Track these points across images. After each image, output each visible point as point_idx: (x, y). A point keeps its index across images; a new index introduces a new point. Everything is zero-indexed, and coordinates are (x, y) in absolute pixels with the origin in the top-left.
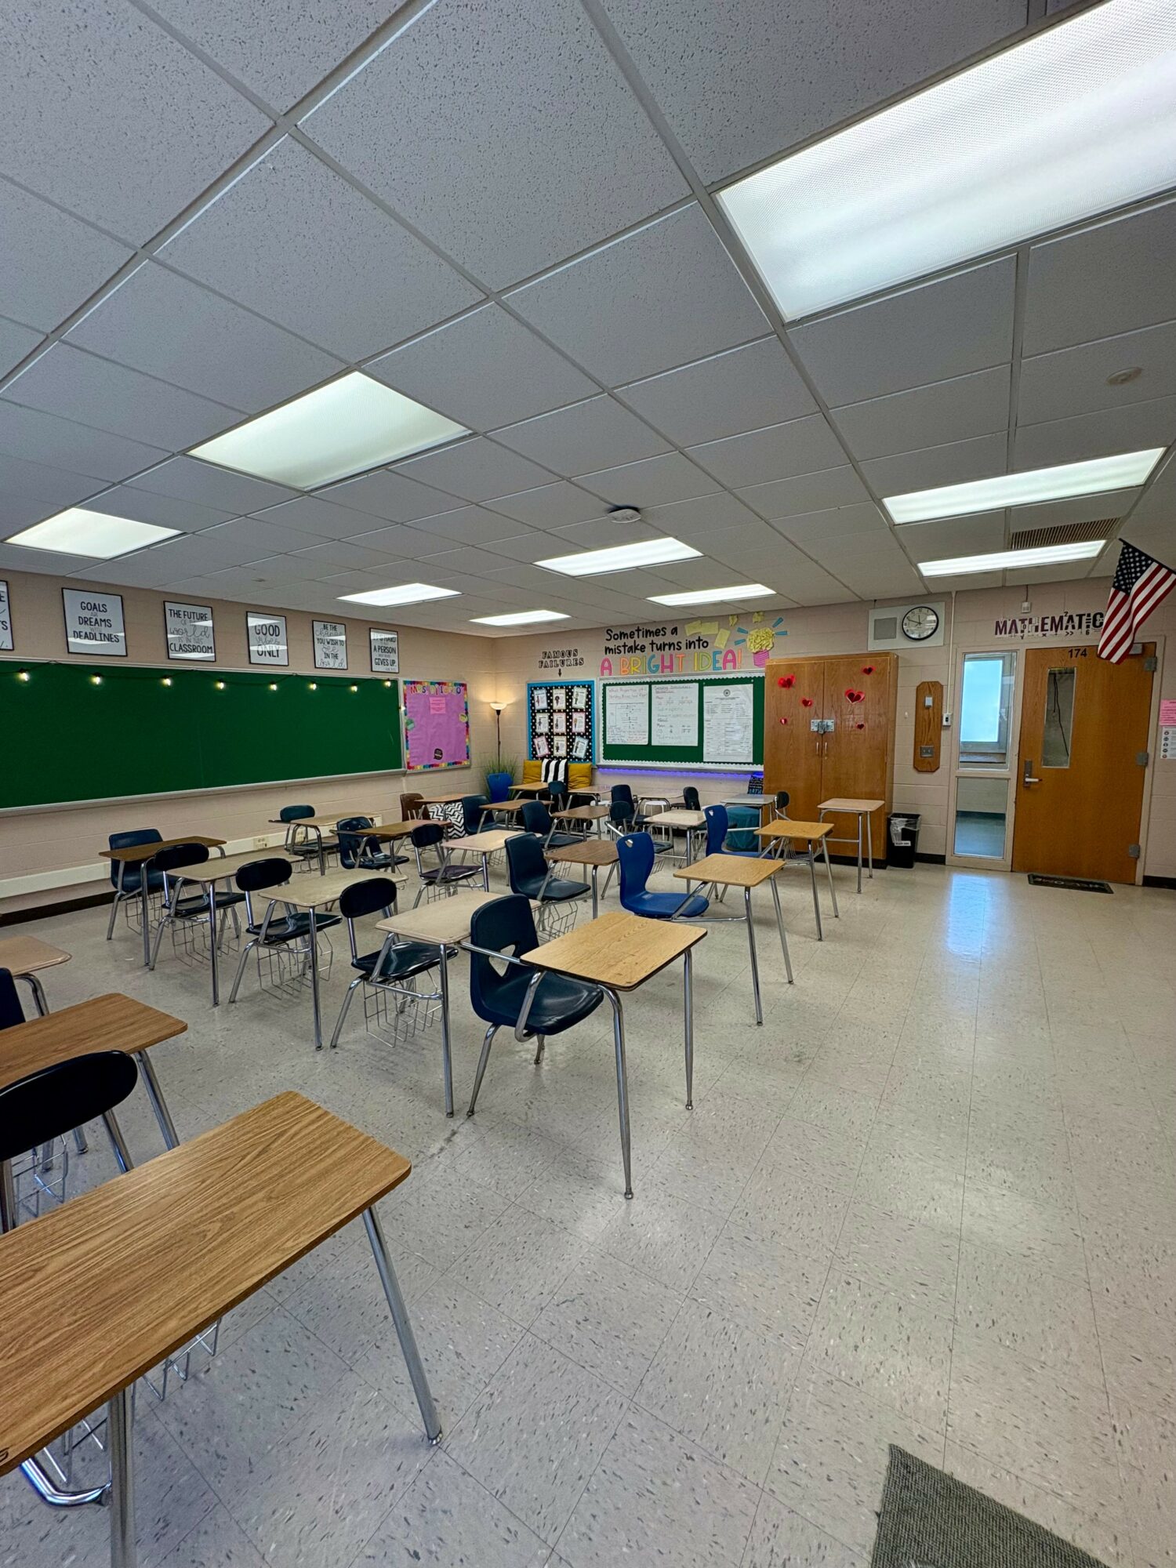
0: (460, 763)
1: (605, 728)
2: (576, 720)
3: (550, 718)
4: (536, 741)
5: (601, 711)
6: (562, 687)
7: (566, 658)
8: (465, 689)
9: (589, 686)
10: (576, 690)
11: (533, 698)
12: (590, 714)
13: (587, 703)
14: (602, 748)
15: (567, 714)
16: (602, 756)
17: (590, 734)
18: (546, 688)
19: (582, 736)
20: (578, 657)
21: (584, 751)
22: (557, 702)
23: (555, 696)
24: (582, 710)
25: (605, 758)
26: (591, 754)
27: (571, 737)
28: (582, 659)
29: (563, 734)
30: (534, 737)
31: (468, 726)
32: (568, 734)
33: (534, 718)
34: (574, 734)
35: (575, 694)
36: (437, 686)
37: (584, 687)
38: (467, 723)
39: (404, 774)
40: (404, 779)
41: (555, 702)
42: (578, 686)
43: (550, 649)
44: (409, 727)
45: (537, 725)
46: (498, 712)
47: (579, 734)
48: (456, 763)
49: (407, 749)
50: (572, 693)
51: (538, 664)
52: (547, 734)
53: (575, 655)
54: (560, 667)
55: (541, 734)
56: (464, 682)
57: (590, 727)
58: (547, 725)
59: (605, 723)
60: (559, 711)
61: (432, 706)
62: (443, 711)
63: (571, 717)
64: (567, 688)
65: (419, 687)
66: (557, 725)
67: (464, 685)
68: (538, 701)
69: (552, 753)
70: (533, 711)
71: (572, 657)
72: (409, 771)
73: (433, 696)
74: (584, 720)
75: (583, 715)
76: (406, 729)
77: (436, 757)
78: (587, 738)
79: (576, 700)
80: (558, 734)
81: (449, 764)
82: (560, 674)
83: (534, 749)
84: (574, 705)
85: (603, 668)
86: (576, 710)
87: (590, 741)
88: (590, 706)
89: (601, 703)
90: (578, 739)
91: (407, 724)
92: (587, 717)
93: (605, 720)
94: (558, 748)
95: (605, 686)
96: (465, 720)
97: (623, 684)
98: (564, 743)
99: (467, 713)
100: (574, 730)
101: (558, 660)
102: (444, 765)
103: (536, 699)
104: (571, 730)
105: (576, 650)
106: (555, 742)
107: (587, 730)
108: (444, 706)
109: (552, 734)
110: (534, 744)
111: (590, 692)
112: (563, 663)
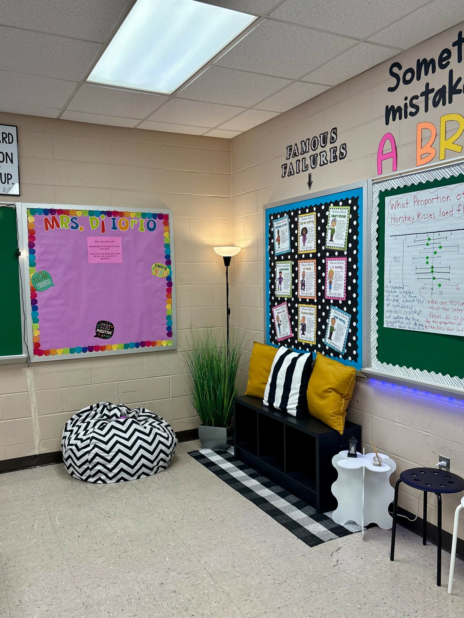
0: (153, 344)
1: (381, 290)
2: (332, 273)
3: (294, 271)
4: (275, 311)
5: (375, 252)
6: (311, 211)
7: (320, 149)
8: (166, 223)
9: (356, 201)
10: (332, 211)
11: (272, 233)
12: (355, 260)
13: (350, 238)
14: (374, 336)
15: (318, 263)
16: (374, 352)
17: (355, 303)
18: (289, 213)
19: (341, 307)
20: (338, 144)
21: (343, 338)
22: (304, 240)
23: (301, 227)
24: (341, 254)
25: (382, 358)
26: (355, 346)
27: (324, 306)
28: (344, 146)
29: (311, 302)
30: (273, 306)
31: (170, 284)
32: (319, 302)
33: (272, 270)
34: (328, 301)
35: (331, 219)
36: (103, 217)
37: (345, 203)
38: (169, 278)
39: (27, 362)
40: (29, 372)
41: (301, 238)
42: (336, 204)
43: (296, 139)
44: (40, 285)
45: (277, 282)
46: (227, 260)
47: (336, 303)
48: (143, 344)
49: (35, 321)
50: (326, 218)
51: (281, 171)
52: (289, 300)
53: (333, 140)
54: (310, 170)
55: (282, 300)
56: (164, 212)
57: (355, 287)
58: (290, 283)
59: (381, 281)
60: (307, 257)
61: (90, 250)
62: (119, 259)
63: (324, 268)
64: (319, 210)
65: (61, 218)
66: (303, 285)
67: (164, 218)
68: (278, 240)
69: (296, 337)
70: (272, 256)
71: (329, 146)
72: (36, 359)
73: (94, 233)
74: (343, 274)
75: (342, 263)
76: (33, 290)
77: (98, 335)
78: (349, 311)
79: (333, 231)
80: (304, 301)
81: (126, 347)
82: (310, 184)
83: (273, 327)
84: (329, 244)
85: (381, 156)
86: (332, 253)
87: (354, 318)
88: (356, 244)
89: (375, 235)
90: (334, 312)
91: (35, 280)
92: (349, 267)
93: (381, 273)
94: (304, 329)
95: (383, 195)
96: (166, 273)
97: (421, 187)
98: (313, 318)
99: (168, 263)
100: (328, 294)
101: (307, 156)
102: (116, 348)
103: (276, 236)
104: (323, 292)
105: (335, 130)
106: (301, 315)
107: (348, 294)
108: (120, 250)
109: (297, 300)
110: (272, 317)
111: (355, 215)
112: (314, 162)
